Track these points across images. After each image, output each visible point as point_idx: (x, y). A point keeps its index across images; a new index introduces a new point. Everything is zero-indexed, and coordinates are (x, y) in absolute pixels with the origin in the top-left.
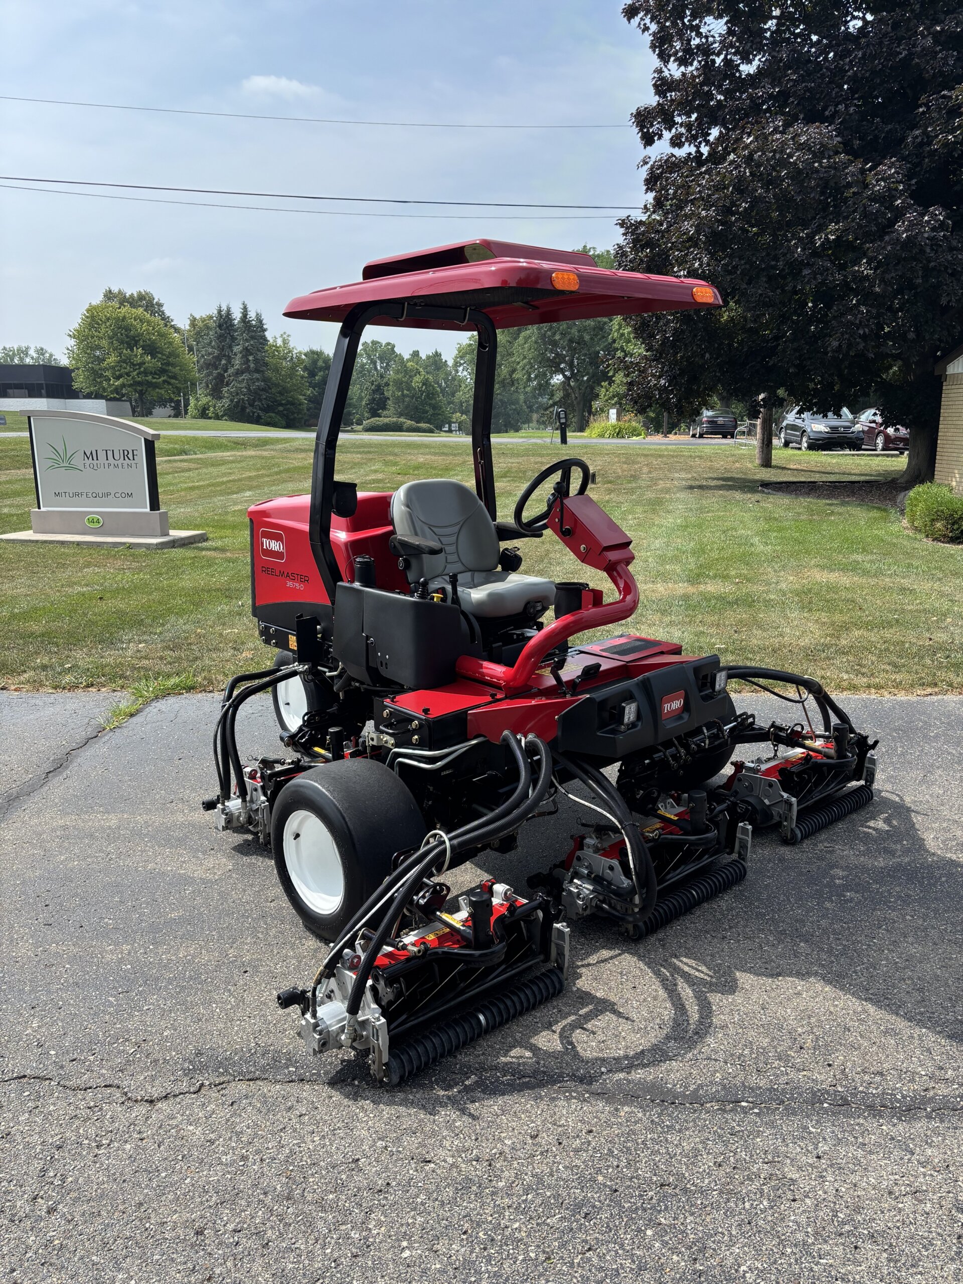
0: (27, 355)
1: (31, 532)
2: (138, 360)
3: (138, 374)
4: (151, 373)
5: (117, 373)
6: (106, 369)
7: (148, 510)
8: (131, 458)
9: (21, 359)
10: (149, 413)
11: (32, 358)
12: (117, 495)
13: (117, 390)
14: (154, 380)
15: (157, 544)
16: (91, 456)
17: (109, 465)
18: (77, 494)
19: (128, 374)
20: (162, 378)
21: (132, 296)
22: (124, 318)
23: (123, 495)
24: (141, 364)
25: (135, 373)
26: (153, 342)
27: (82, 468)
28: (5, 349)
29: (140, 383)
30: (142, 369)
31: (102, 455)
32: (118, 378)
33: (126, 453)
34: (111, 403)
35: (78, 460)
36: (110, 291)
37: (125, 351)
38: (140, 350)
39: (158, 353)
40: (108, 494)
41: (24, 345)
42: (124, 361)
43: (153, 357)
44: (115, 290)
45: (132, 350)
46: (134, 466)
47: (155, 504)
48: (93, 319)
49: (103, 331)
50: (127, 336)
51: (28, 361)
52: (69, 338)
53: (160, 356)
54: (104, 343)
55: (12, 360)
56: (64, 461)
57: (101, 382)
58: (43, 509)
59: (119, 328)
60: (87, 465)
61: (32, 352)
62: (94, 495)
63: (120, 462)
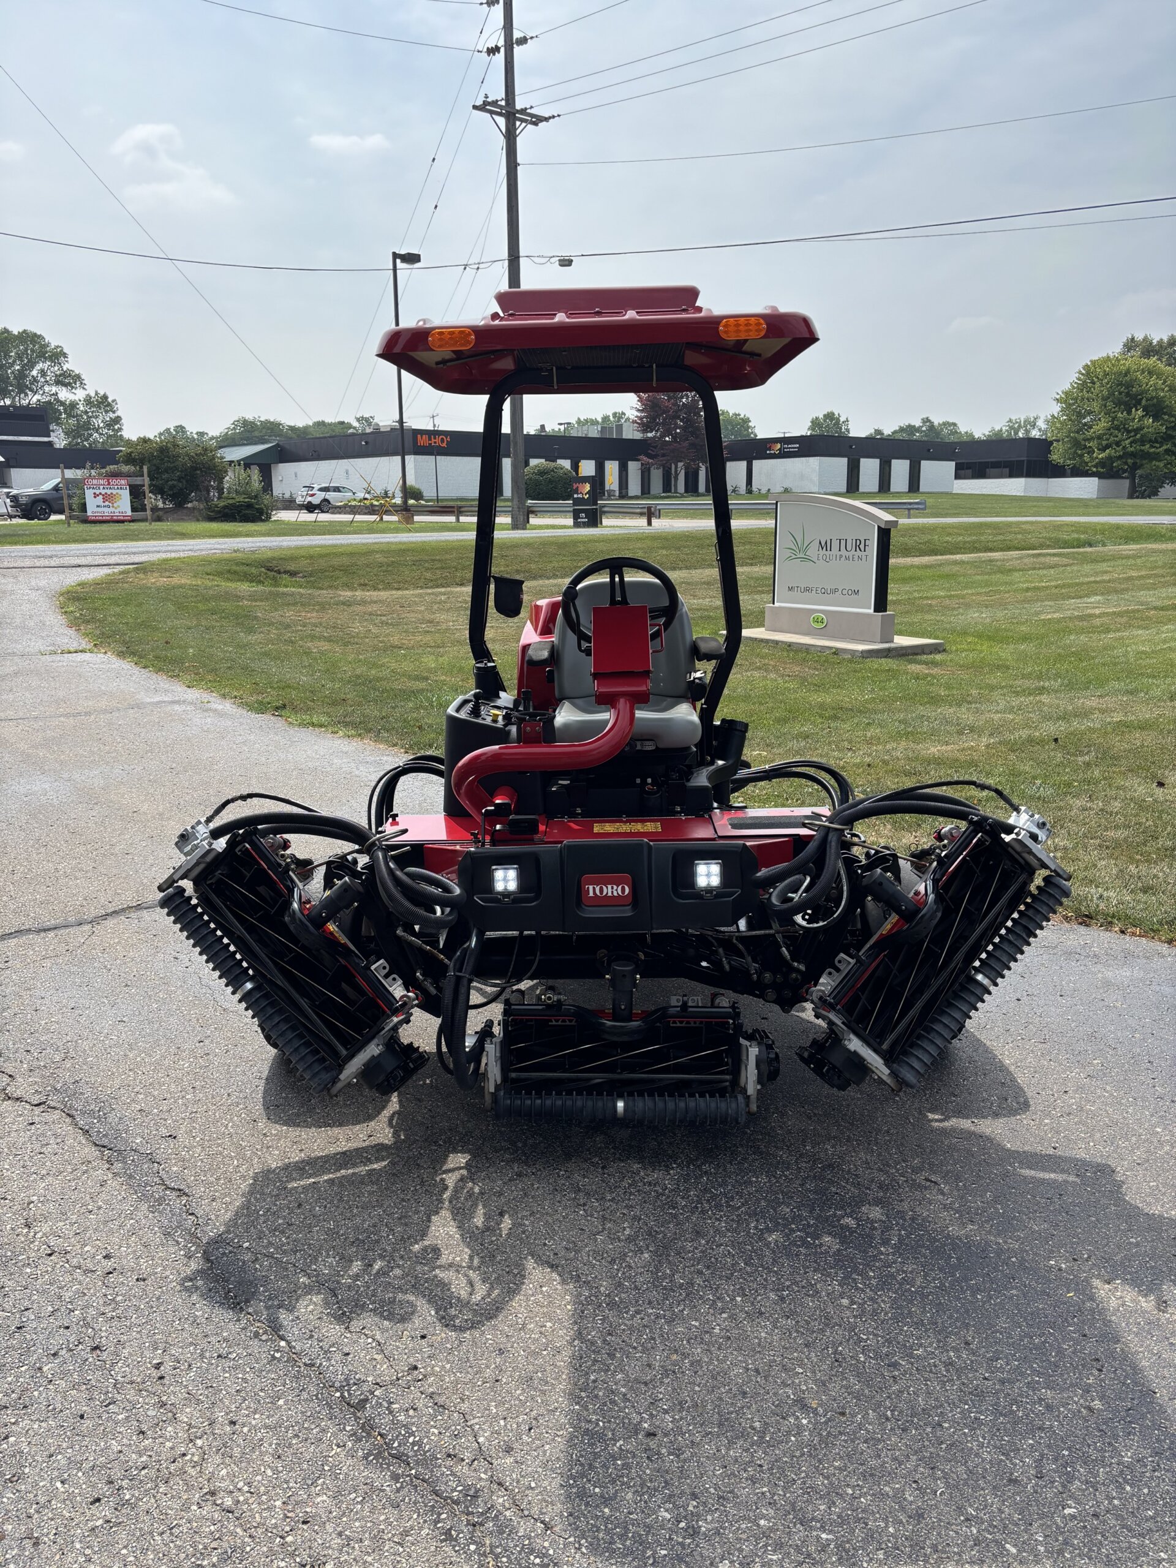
0: (1034, 426)
1: (763, 629)
2: (1135, 424)
3: (1131, 443)
4: (1150, 441)
5: (1104, 443)
6: (1091, 439)
7: (871, 611)
8: (863, 549)
9: (1027, 432)
10: (1153, 493)
11: (1040, 430)
12: (845, 592)
13: (1102, 463)
14: (1153, 450)
15: (862, 652)
16: (825, 546)
17: (841, 556)
18: (807, 590)
19: (1118, 444)
20: (1165, 447)
21: (1161, 342)
22: (1128, 372)
23: (850, 592)
24: (1137, 430)
25: (1127, 442)
26: (1160, 401)
27: (815, 559)
28: (1010, 421)
29: (1133, 455)
30: (1138, 436)
31: (835, 544)
32: (1103, 450)
33: (858, 543)
34: (1105, 482)
35: (813, 551)
36: (1133, 339)
37: (1120, 415)
38: (1140, 412)
39: (1165, 414)
40: (836, 590)
41: (1032, 416)
42: (1117, 428)
43: (1156, 418)
44: (1139, 337)
45: (1129, 413)
46: (864, 558)
47: (881, 604)
48: (1091, 375)
49: (1096, 391)
50: (1128, 394)
51: (1035, 434)
52: (1055, 402)
53: (1166, 417)
54: (1096, 406)
55: (1016, 433)
56: (800, 552)
57: (1082, 456)
58: (777, 604)
59: (1118, 385)
60: (821, 556)
61: (1041, 424)
62: (823, 591)
63: (850, 554)
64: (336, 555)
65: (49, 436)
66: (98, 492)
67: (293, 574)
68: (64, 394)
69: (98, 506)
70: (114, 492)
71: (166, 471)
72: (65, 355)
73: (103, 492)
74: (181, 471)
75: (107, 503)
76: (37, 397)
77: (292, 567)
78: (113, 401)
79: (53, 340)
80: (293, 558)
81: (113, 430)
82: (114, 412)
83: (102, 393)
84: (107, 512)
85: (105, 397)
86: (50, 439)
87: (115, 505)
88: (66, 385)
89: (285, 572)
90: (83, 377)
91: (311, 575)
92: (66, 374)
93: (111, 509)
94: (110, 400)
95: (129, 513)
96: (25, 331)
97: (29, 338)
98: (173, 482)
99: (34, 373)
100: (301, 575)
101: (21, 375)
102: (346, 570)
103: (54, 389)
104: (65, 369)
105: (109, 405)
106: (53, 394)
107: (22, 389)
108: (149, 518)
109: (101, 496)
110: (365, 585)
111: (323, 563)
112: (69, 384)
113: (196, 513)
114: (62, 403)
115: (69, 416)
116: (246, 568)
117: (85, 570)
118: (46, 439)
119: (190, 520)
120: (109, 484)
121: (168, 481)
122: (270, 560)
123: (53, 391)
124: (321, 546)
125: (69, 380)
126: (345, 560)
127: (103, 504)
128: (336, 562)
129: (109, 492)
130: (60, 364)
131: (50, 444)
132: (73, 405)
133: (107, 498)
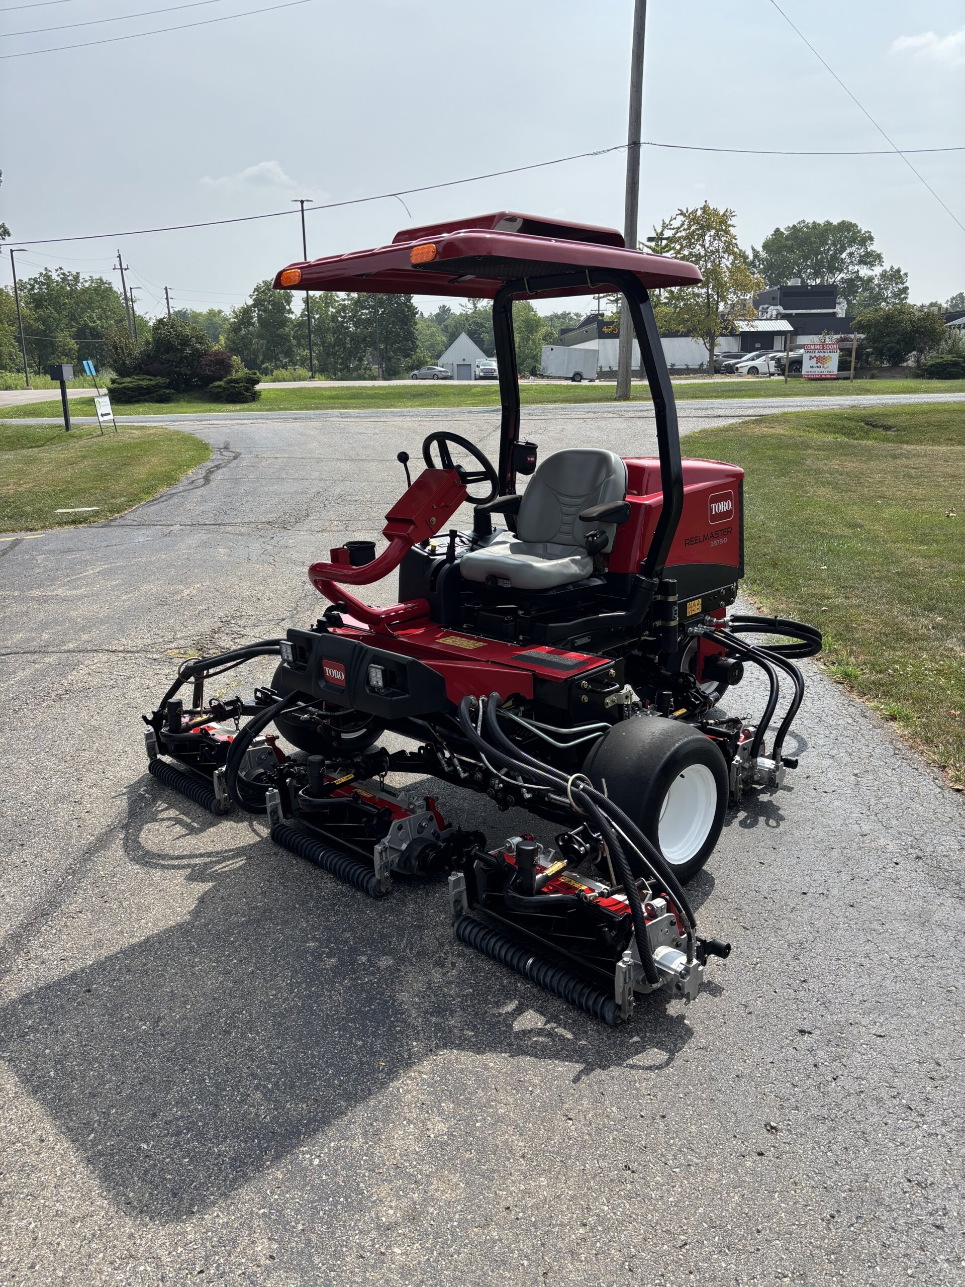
64: (938, 411)
65: (835, 308)
66: (813, 355)
67: (887, 428)
68: (864, 272)
69: (811, 367)
70: (826, 355)
71: (888, 335)
72: (871, 239)
73: (817, 355)
74: (902, 335)
75: (819, 364)
76: (842, 275)
77: (891, 422)
78: (906, 274)
79: (863, 227)
80: (896, 414)
81: (899, 299)
82: (903, 284)
83: (896, 268)
84: (817, 371)
85: (899, 271)
86: (835, 310)
87: (825, 366)
88: (865, 263)
89: (881, 426)
90: (883, 256)
91: (904, 430)
92: (869, 254)
93: (822, 369)
94: (902, 273)
95: (836, 372)
96: (843, 222)
97: (846, 227)
98: (893, 345)
99: (844, 256)
100: (895, 429)
101: (835, 258)
102: (940, 426)
103: (856, 268)
104: (869, 250)
105: (900, 277)
106: (855, 272)
107: (832, 270)
108: (852, 376)
109: (815, 359)
110: (951, 440)
111: (921, 418)
112: (870, 263)
113: (907, 371)
114: (861, 279)
115: (865, 290)
116: (846, 422)
117: (710, 420)
118: (831, 311)
119: (901, 377)
120: (823, 349)
121: (888, 343)
122: (871, 416)
123: (856, 270)
124: (928, 404)
125: (870, 259)
126: (945, 417)
127: (815, 365)
128: (933, 418)
129: (822, 355)
130: (866, 246)
131: (834, 314)
132: (870, 279)
133: (820, 360)
